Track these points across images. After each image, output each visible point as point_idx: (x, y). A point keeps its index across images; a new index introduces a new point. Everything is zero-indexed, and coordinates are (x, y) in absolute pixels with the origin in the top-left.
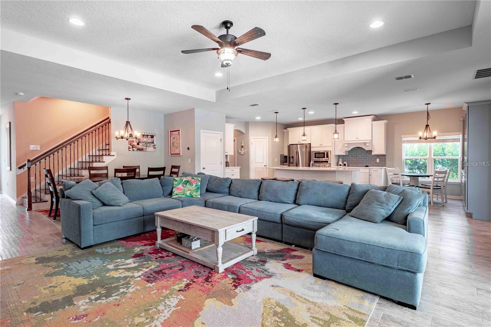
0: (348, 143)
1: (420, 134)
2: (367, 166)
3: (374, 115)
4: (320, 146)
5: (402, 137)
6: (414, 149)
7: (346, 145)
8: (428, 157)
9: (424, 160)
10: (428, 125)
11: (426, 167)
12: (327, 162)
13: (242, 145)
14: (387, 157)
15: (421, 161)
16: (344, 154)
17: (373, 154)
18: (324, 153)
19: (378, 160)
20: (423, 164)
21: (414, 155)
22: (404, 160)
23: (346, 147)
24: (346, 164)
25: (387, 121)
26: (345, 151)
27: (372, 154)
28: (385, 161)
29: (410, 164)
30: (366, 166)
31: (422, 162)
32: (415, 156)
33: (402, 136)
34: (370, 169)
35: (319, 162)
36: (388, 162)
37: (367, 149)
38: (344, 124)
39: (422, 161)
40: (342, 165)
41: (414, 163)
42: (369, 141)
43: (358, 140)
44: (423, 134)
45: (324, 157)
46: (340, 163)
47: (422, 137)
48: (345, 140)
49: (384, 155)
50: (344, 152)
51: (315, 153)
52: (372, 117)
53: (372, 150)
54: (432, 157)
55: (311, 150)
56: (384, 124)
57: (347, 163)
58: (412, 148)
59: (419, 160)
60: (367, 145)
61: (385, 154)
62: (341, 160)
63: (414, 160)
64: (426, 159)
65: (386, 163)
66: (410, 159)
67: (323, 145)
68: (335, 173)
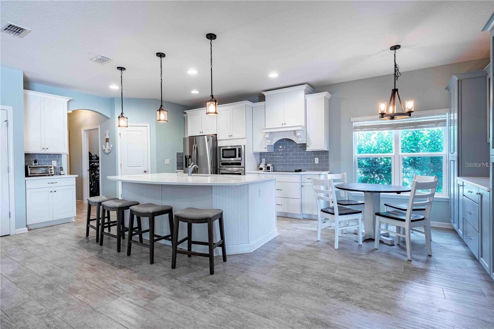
0: (270, 133)
1: (382, 107)
2: (300, 171)
3: (309, 84)
4: (229, 138)
5: (352, 121)
6: (371, 142)
7: (267, 136)
8: (393, 154)
9: (385, 159)
10: (397, 90)
11: (390, 170)
12: (240, 164)
13: (106, 138)
14: (330, 155)
15: (381, 161)
16: (266, 151)
17: (308, 149)
18: (235, 149)
19: (317, 160)
20: (384, 166)
21: (372, 150)
22: (357, 159)
23: (267, 139)
24: (269, 167)
25: (330, 95)
26: (268, 146)
27: (306, 150)
28: (328, 161)
29: (366, 166)
30: (296, 171)
31: (383, 163)
32: (373, 153)
33: (352, 119)
34: (301, 175)
35: (229, 164)
36: (331, 164)
37: (298, 141)
38: (265, 101)
39: (383, 161)
40: (264, 168)
41: (371, 163)
42: (300, 128)
43: (285, 126)
44: (388, 109)
45: (235, 157)
46: (262, 166)
47: (385, 112)
48: (266, 128)
49: (325, 152)
50: (266, 147)
51: (223, 150)
52: (304, 87)
53: (306, 144)
54: (400, 153)
55: (218, 146)
56: (324, 98)
57: (272, 165)
58: (368, 141)
59: (379, 160)
60: (298, 134)
61: (326, 150)
62: (264, 160)
63: (371, 159)
64: (390, 158)
65: (328, 165)
66: (366, 158)
67: (234, 137)
68: (212, 189)
